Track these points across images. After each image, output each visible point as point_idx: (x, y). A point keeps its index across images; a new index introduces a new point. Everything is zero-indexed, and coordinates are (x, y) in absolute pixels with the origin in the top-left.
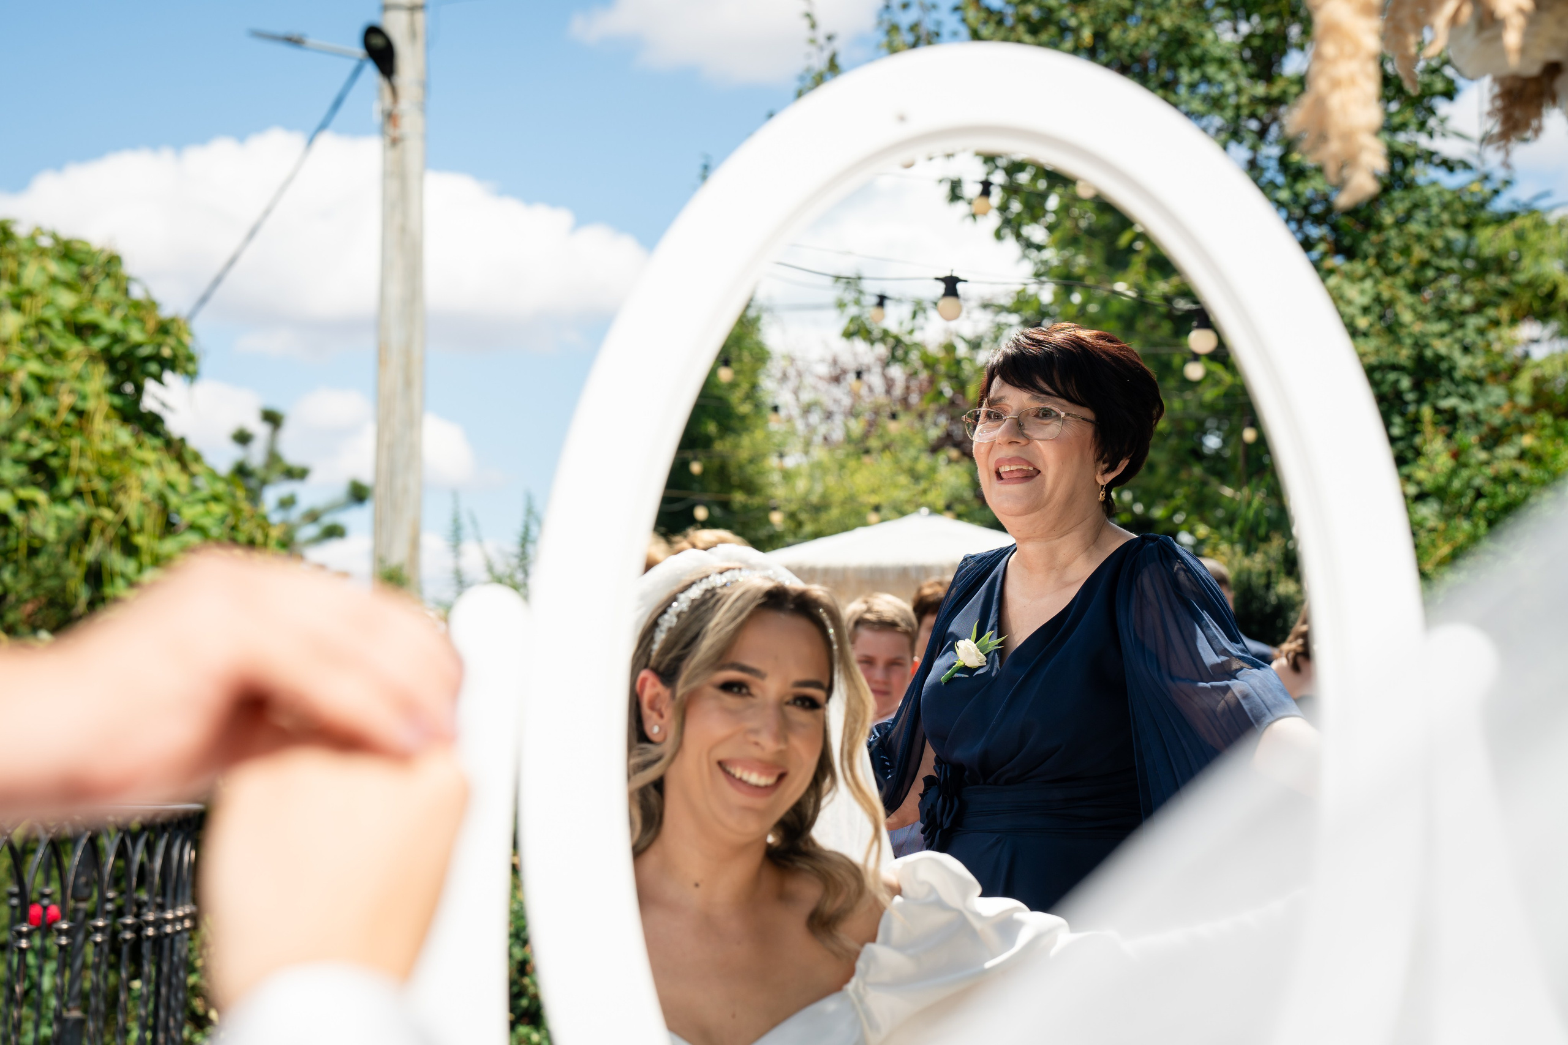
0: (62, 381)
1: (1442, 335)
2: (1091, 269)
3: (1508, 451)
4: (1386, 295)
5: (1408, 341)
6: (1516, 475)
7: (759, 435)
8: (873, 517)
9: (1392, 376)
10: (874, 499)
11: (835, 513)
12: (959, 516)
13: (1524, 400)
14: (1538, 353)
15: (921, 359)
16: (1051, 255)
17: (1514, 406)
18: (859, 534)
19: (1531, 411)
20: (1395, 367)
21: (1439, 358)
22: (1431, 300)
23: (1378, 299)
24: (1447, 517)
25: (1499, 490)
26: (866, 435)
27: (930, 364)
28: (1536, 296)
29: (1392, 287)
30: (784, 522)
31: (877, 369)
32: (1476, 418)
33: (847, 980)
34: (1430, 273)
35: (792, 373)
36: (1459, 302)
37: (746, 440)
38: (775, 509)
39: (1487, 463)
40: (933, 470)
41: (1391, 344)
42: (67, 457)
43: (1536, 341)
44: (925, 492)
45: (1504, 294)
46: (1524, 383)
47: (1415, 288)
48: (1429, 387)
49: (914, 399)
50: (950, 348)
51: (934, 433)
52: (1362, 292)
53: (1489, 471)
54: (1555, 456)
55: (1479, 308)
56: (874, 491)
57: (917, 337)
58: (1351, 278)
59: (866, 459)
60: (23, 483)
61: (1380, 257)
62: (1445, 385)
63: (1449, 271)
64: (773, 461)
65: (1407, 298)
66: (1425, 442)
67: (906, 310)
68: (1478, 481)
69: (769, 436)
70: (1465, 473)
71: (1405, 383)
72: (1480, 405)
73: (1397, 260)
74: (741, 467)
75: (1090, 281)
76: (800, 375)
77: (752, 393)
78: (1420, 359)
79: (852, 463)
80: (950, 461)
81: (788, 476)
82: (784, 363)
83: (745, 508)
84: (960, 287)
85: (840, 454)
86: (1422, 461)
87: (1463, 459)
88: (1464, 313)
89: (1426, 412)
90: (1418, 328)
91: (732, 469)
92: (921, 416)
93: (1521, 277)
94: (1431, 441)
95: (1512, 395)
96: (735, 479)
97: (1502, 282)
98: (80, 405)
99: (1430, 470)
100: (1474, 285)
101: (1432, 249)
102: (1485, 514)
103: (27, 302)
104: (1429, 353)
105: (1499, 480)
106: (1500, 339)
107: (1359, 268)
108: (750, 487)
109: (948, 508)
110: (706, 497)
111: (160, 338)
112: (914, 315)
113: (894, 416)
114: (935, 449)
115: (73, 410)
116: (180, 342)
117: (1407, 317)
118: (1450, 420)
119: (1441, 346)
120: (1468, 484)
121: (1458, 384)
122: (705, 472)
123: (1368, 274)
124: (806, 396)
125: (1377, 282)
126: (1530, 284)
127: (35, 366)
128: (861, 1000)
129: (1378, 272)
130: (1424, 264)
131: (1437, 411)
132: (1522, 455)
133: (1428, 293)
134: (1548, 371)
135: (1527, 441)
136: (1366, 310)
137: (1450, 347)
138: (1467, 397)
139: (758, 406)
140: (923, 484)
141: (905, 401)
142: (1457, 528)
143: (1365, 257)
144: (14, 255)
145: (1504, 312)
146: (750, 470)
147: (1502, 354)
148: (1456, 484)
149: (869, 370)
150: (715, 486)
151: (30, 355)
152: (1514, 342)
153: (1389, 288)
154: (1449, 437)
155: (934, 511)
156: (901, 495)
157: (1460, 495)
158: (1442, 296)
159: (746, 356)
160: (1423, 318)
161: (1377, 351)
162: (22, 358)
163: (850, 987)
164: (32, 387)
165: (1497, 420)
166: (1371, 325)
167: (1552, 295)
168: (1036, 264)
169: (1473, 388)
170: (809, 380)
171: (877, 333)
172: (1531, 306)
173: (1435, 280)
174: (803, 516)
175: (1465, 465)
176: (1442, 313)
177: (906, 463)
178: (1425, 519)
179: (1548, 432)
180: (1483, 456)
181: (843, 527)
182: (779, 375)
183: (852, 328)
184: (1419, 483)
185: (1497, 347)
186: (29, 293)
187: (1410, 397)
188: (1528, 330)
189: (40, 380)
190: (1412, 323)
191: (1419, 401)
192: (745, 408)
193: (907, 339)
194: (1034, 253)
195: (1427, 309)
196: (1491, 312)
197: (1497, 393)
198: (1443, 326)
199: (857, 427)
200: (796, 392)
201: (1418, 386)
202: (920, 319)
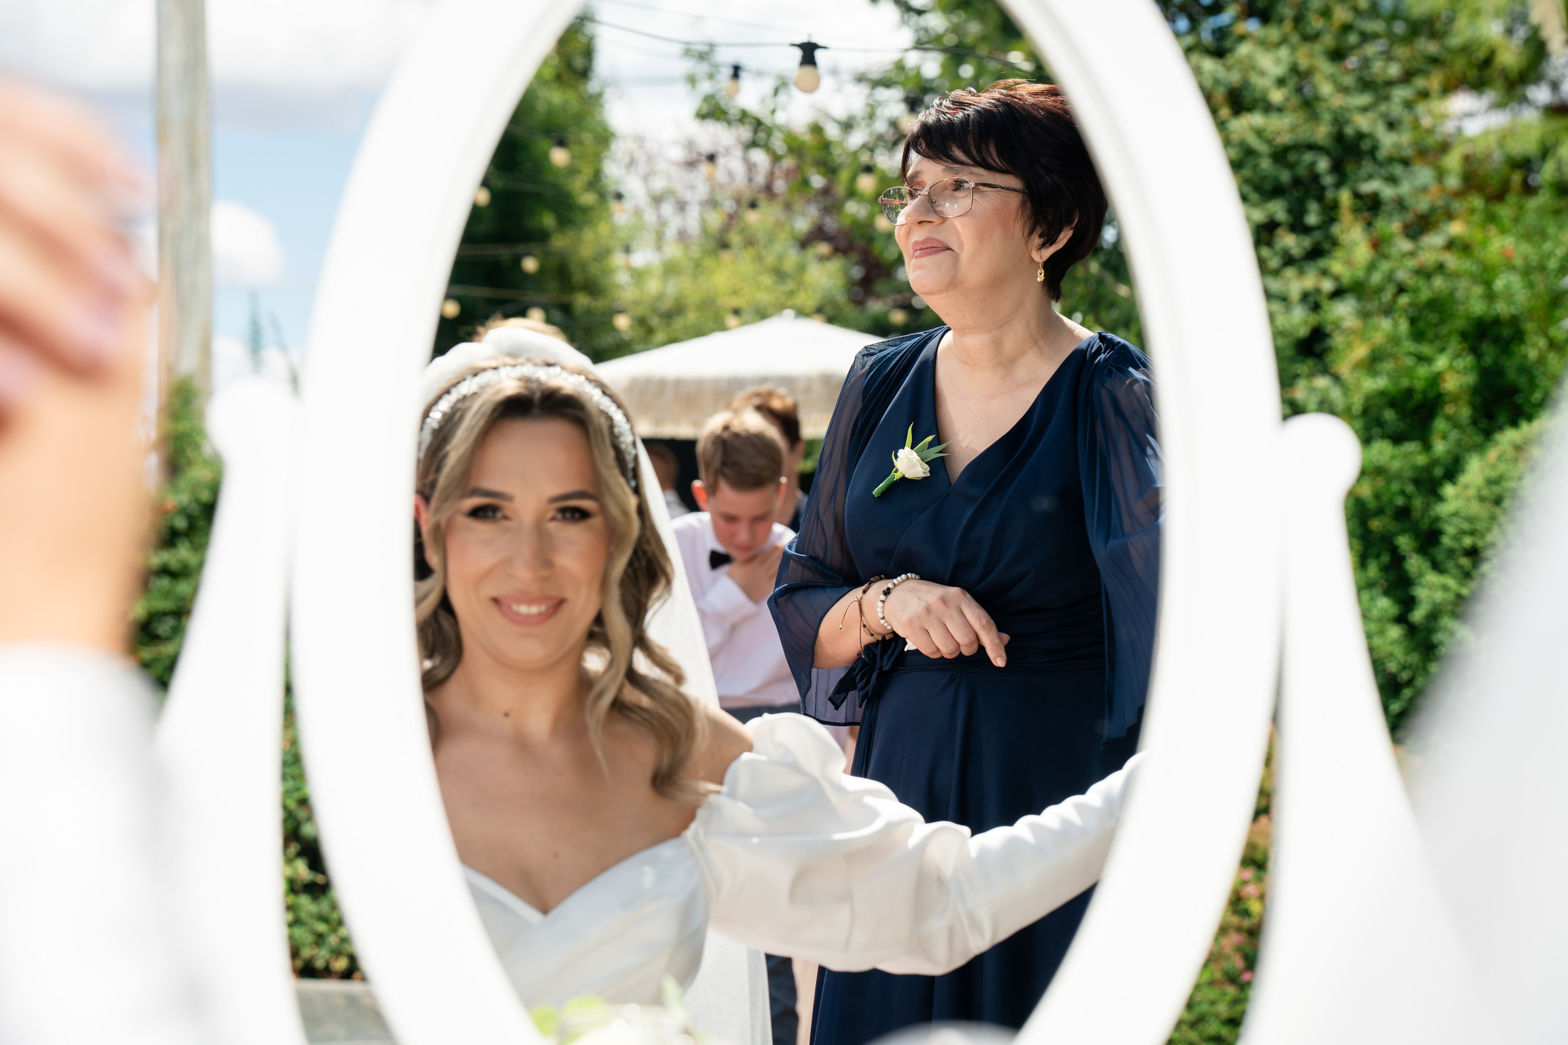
1: (1364, 110)
2: (984, 38)
3: (1434, 240)
4: (1304, 63)
5: (1327, 117)
6: (1441, 268)
7: (603, 228)
8: (731, 320)
9: (1308, 157)
10: (736, 302)
11: (691, 317)
12: (831, 320)
13: (1453, 182)
14: (1473, 128)
15: (785, 141)
16: (937, 22)
17: (1443, 190)
18: (715, 341)
19: (1459, 194)
20: (1312, 147)
21: (1361, 136)
22: (1353, 70)
23: (1294, 69)
24: (1365, 315)
25: (1421, 283)
26: (727, 228)
27: (795, 148)
28: (1470, 64)
29: (1311, 56)
30: (632, 327)
31: (738, 152)
32: (1401, 204)
33: (685, 826)
34: (1353, 38)
35: (641, 158)
36: (1384, 70)
37: (588, 235)
38: (620, 312)
39: (1412, 254)
40: (802, 268)
41: (1307, 121)
43: (1470, 115)
44: (791, 293)
45: (1435, 61)
46: (1453, 161)
47: (1337, 55)
48: (1349, 167)
49: (780, 185)
50: (817, 129)
51: (803, 224)
52: (1278, 61)
53: (1411, 263)
54: (1484, 244)
55: (1407, 77)
56: (735, 293)
57: (781, 118)
58: (1265, 44)
59: (726, 256)
61: (1299, 20)
62: (1367, 166)
63: (1375, 36)
64: (618, 259)
65: (1325, 67)
66: (1342, 232)
67: (768, 85)
68: (1402, 275)
69: (614, 230)
70: (1385, 266)
71: (1323, 164)
72: (1405, 189)
73: (1316, 23)
74: (584, 267)
75: (983, 50)
76: (650, 159)
77: (596, 182)
78: (1339, 137)
79: (708, 262)
80: (822, 259)
81: (639, 275)
82: (631, 145)
83: (589, 312)
84: (819, 55)
85: (695, 251)
86: (1339, 253)
87: (1386, 249)
88: (1390, 83)
89: (1345, 197)
90: (1338, 101)
91: (574, 268)
92: (788, 207)
93: (1455, 41)
94: (1349, 229)
95: (1441, 175)
96: (577, 277)
97: (1432, 47)
99: (1348, 262)
100: (1401, 51)
101: (1357, 11)
102: (1406, 311)
104: (1349, 131)
105: (1425, 273)
106: (1430, 112)
107: (1273, 33)
108: (593, 288)
109: (819, 310)
110: (542, 298)
112: (776, 92)
113: (753, 205)
114: (805, 243)
117: (1326, 89)
118: (1371, 206)
119: (1363, 122)
120: (1390, 277)
121: (1381, 164)
122: (542, 271)
123: (1284, 41)
124: (659, 184)
125: (1294, 49)
126: (1466, 49)
128: (701, 847)
129: (1295, 38)
130: (1347, 28)
131: (1357, 195)
132: (1451, 245)
133: (1352, 62)
134: (1480, 148)
135: (1456, 228)
136: (1281, 82)
137: (1374, 122)
138: (1392, 180)
139: (602, 196)
140: (790, 285)
141: (768, 189)
142: (1376, 328)
143: (1281, 21)
145: (1434, 81)
146: (594, 269)
147: (1430, 131)
148: (1376, 278)
149: (728, 152)
150: (552, 285)
152: (1444, 117)
153: (1308, 56)
154: (1369, 224)
155: (801, 313)
156: (763, 298)
157: (1379, 290)
158: (1366, 62)
159: (587, 137)
160: (1344, 90)
161: (1293, 129)
163: (689, 833)
165: (1422, 205)
166: (1287, 99)
167: (1488, 62)
168: (917, 31)
169: (1398, 170)
170: (662, 166)
171: (733, 113)
172: (1465, 75)
173: (1359, 46)
174: (655, 321)
175: (1386, 257)
176: (1366, 84)
177: (770, 259)
178: (1342, 319)
179: (1476, 218)
180: (1406, 245)
181: (698, 332)
182: (626, 160)
183: (705, 109)
184: (1336, 278)
185: (1426, 122)
187: (1328, 180)
188: (1461, 102)
190: (1331, 95)
191: (1338, 185)
192: (588, 198)
193: (767, 119)
194: (914, 18)
195: (1348, 80)
196: (1420, 82)
197: (1424, 175)
198: (1365, 99)
199: (715, 220)
200: (646, 179)
201: (1337, 168)
202: (782, 98)
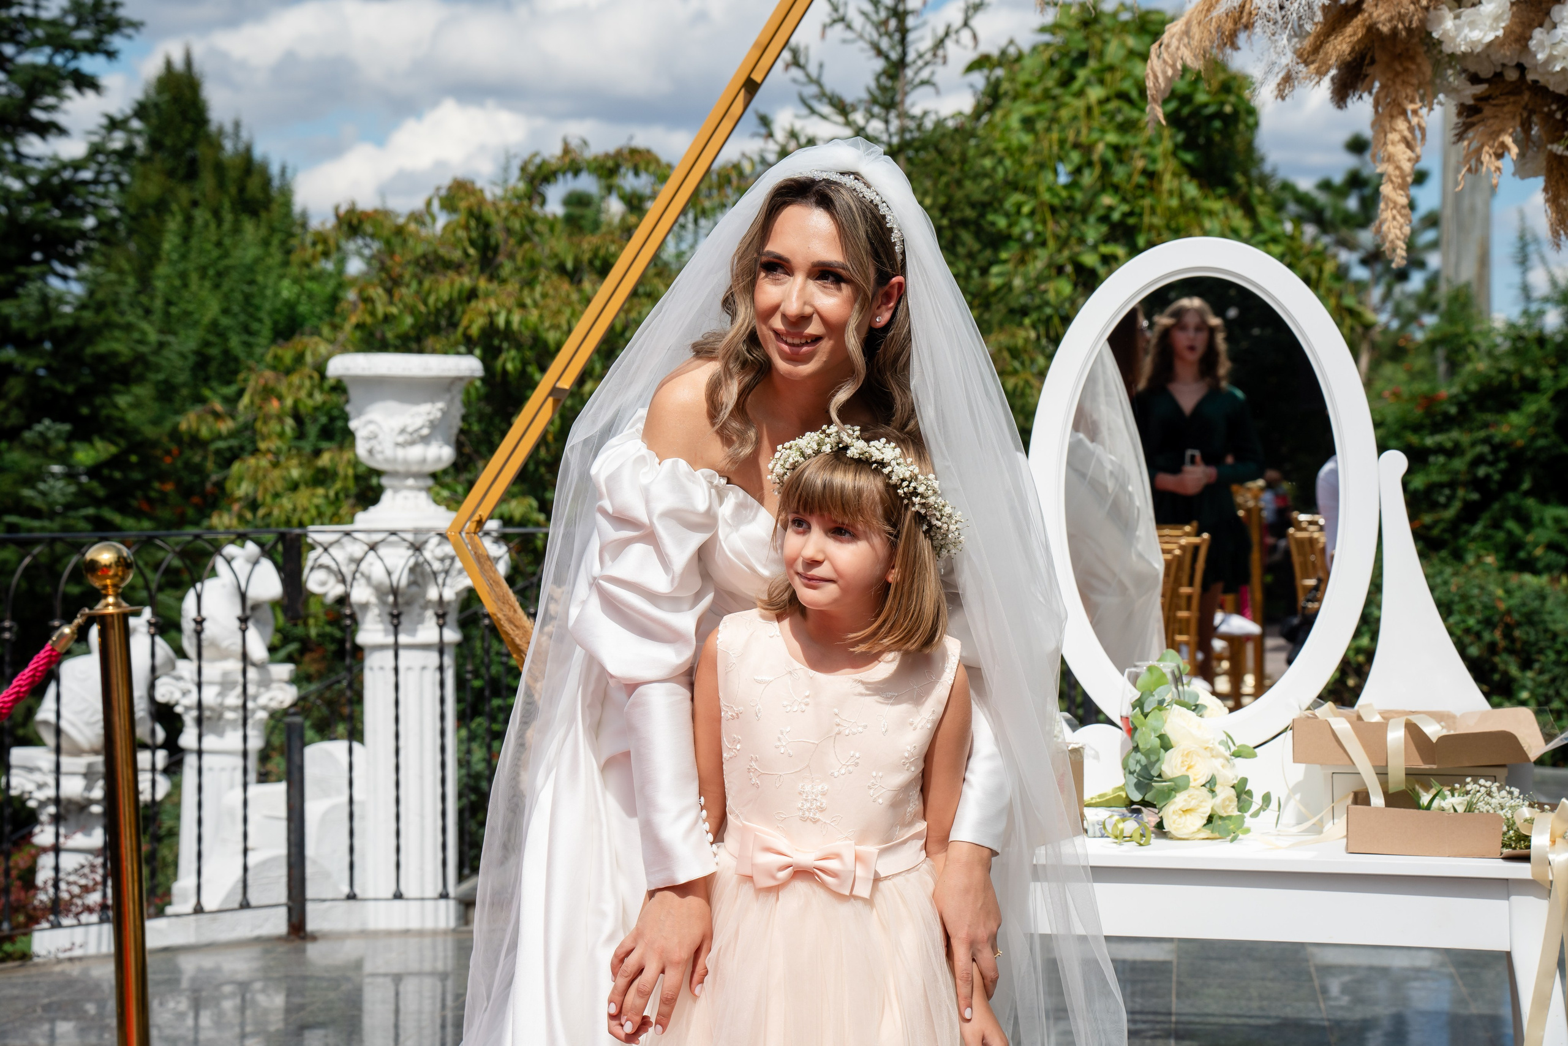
0: (1136, 147)
42: (1141, 215)
60: (1106, 240)
98: (1151, 167)
103: (1108, 77)
111: (1223, 97)
115: (1145, 172)
116: (1240, 97)
127: (1112, 137)
144: (1099, 35)
151: (1109, 127)
162: (1103, 131)
164: (1110, 155)
186: (1111, 68)
189: (1116, 148)
